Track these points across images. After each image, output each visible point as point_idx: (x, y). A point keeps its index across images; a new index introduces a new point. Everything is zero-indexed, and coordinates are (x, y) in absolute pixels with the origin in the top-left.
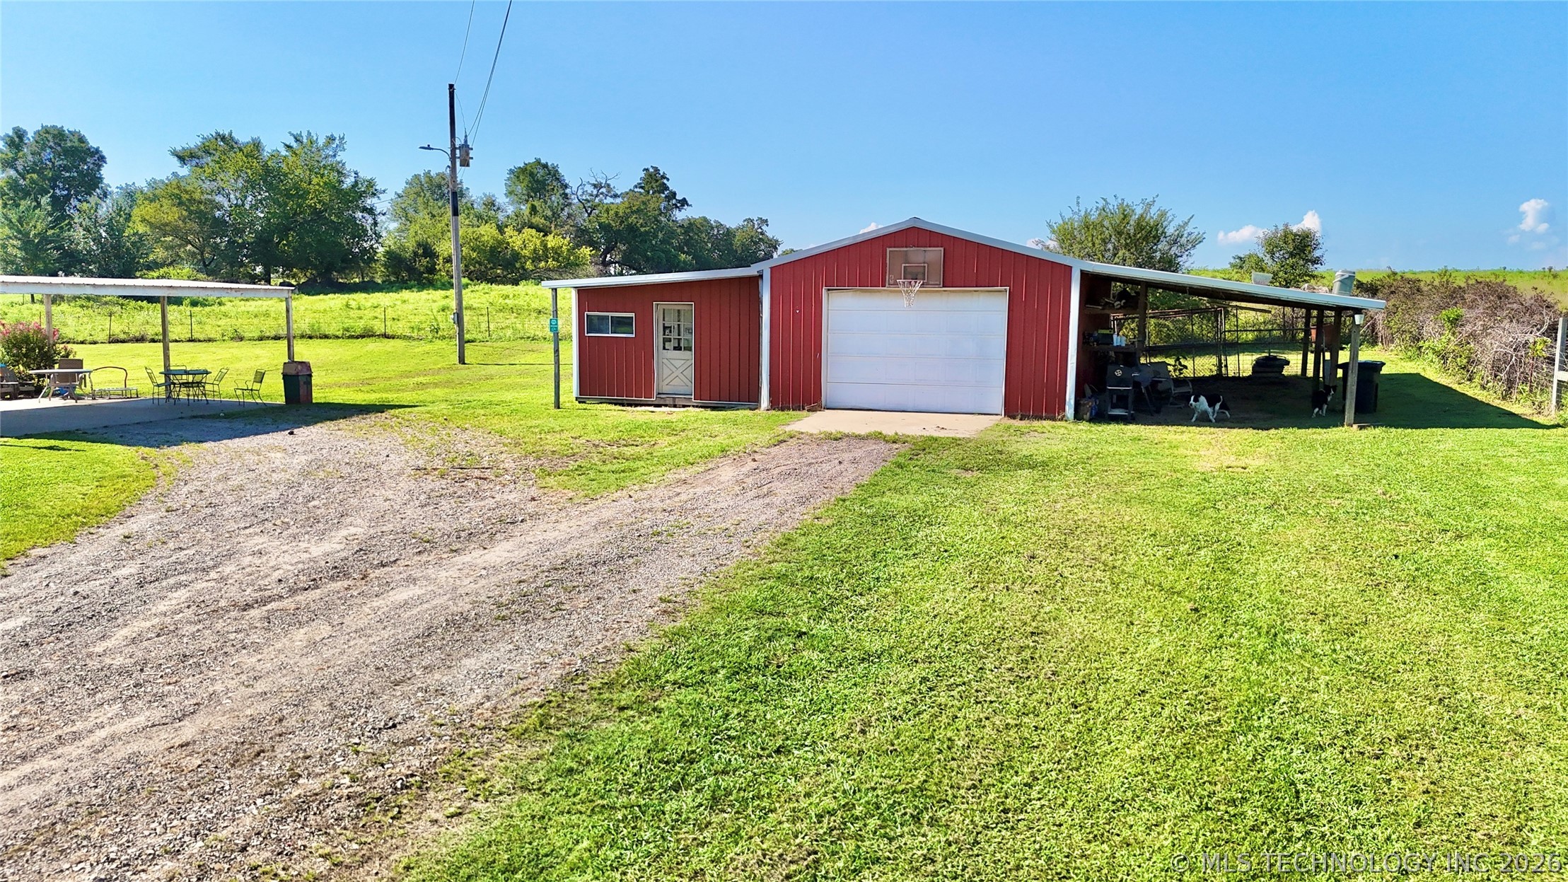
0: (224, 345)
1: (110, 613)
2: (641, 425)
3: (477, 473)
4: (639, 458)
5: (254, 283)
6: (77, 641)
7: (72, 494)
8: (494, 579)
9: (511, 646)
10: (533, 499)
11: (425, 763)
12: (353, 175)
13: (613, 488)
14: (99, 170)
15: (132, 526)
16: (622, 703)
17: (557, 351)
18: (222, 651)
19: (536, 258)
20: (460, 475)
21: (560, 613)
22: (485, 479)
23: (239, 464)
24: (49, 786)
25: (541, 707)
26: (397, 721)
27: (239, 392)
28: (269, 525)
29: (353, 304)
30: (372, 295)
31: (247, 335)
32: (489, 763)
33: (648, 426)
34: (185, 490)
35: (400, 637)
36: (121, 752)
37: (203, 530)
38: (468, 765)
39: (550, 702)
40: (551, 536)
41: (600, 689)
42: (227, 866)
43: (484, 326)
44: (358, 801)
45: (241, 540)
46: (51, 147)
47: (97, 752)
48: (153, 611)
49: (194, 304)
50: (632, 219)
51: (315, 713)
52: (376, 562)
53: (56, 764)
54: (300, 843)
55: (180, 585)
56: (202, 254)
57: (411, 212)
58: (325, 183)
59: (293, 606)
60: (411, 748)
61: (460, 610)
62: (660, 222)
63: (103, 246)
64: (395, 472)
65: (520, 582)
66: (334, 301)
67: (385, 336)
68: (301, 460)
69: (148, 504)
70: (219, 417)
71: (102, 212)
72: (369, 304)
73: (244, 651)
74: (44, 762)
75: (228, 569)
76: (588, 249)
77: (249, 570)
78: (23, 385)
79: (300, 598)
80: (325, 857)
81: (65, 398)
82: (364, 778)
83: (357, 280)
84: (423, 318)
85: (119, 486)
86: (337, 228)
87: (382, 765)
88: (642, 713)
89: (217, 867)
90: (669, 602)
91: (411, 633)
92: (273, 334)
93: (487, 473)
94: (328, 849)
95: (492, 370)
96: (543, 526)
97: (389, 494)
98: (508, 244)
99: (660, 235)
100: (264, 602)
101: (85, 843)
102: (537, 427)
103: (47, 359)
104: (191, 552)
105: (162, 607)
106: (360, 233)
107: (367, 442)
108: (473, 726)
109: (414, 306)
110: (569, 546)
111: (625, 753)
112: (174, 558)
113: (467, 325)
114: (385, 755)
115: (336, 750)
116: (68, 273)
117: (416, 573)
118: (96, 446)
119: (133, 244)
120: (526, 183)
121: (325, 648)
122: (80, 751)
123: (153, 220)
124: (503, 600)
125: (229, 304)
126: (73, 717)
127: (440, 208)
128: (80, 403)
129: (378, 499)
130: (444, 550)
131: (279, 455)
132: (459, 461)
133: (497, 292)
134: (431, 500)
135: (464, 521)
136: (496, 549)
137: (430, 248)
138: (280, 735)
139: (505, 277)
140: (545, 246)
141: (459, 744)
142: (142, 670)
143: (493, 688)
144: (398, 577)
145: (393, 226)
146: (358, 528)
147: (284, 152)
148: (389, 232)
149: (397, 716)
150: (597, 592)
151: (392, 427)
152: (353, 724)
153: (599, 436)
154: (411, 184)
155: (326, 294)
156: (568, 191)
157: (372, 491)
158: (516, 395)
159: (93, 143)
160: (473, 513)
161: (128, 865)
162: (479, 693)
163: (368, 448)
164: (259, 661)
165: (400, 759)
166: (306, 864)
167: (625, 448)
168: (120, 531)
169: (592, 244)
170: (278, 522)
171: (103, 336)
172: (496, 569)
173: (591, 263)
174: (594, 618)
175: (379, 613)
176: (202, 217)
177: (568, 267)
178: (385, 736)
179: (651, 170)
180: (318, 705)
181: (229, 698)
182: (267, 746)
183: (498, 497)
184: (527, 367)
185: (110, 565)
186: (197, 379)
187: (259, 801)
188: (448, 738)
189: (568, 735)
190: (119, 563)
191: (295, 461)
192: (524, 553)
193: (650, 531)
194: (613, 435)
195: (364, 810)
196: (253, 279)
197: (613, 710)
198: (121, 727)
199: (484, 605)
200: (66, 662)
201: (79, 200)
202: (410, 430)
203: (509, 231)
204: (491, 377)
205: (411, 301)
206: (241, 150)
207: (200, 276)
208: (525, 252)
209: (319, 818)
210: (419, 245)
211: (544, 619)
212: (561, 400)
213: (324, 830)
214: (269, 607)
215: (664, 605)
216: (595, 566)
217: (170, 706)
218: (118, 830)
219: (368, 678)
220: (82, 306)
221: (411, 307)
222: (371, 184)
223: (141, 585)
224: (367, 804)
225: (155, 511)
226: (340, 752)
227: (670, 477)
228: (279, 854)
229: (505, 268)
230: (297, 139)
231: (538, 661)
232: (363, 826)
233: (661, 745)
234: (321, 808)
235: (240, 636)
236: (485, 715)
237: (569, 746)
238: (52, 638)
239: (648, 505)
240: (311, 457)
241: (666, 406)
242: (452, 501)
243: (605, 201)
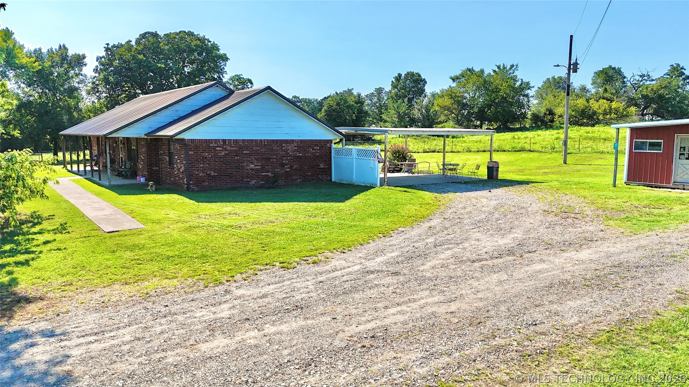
0: (464, 154)
1: (424, 256)
2: (663, 198)
3: (573, 215)
4: (662, 215)
5: (476, 129)
6: (414, 264)
7: (412, 209)
8: (582, 266)
9: (592, 300)
10: (602, 231)
11: (550, 345)
12: (520, 80)
13: (647, 229)
14: (424, 87)
15: (432, 223)
16: (654, 341)
17: (616, 159)
18: (465, 277)
19: (605, 113)
20: (565, 215)
21: (618, 288)
22: (577, 218)
23: (470, 203)
24: (406, 317)
25: (608, 332)
26: (537, 323)
27: (470, 173)
28: (481, 229)
29: (516, 137)
30: (524, 133)
31: (472, 150)
32: (581, 353)
33: (667, 199)
34: (450, 211)
35: (538, 285)
36: (430, 310)
37: (457, 228)
38: (571, 351)
39: (613, 331)
40: (612, 250)
41: (640, 330)
42: (468, 366)
43: (577, 146)
44: (520, 354)
45: (471, 234)
46: (409, 80)
47: (422, 308)
48: (440, 257)
49: (453, 137)
50: (661, 91)
51: (502, 311)
52: (526, 251)
53: (408, 309)
54: (497, 365)
55: (449, 249)
56: (457, 117)
57: (544, 95)
58: (508, 85)
59: (492, 264)
60: (544, 337)
61: (566, 278)
62: (678, 92)
63: (424, 115)
64: (534, 212)
65: (596, 270)
66: (508, 136)
67: (530, 151)
68: (494, 203)
69: (437, 215)
70: (462, 183)
71: (424, 103)
72: (523, 137)
73: (473, 279)
74: (404, 307)
75: (466, 245)
76: (635, 108)
77: (474, 246)
78: (396, 167)
79: (495, 261)
80: (507, 374)
81: (409, 173)
82: (523, 344)
83: (518, 126)
84: (547, 143)
85: (427, 207)
86: (511, 104)
87: (531, 341)
88: (665, 348)
89: (465, 365)
90: (682, 293)
91: (543, 285)
92: (483, 149)
93: (578, 216)
94: (508, 371)
95: (580, 167)
96: (607, 244)
97: (532, 221)
98: (591, 107)
99: (678, 99)
100: (480, 260)
101: (418, 342)
102: (603, 195)
103: (404, 159)
104: (452, 236)
105: (442, 256)
106: (521, 106)
107: (522, 197)
108: (573, 333)
109: (544, 137)
110: (622, 256)
111: (655, 366)
112: (446, 237)
113: (568, 146)
114: (532, 336)
115: (511, 329)
116: (411, 126)
117: (545, 258)
118: (419, 191)
119: (434, 114)
120: (603, 77)
121: (505, 284)
122: (416, 306)
123: (441, 105)
124: (587, 277)
125: (466, 137)
126: (413, 293)
127: (558, 92)
128: (414, 175)
129: (527, 222)
130: (557, 249)
131: (485, 200)
132: (564, 209)
133: (583, 130)
134: (551, 226)
135: (567, 237)
136: (583, 252)
137: (552, 111)
138: (488, 317)
139: (588, 123)
140: (611, 108)
141: (566, 340)
142: (436, 280)
143: (583, 318)
144: (536, 259)
145: (535, 102)
146: (518, 234)
147: (492, 74)
148: (533, 105)
149: (537, 320)
150: (638, 281)
151: (533, 191)
152: (517, 320)
153: (638, 202)
154: (545, 83)
155: (505, 132)
156: (625, 80)
157: (524, 219)
158: (592, 180)
159: (423, 77)
160: (571, 234)
161: (432, 354)
162: (575, 319)
163: (522, 200)
164: (479, 284)
165: (538, 340)
166: (499, 374)
167: (653, 210)
168: (428, 224)
169: (636, 105)
170: (485, 228)
171: (421, 150)
172: (583, 262)
173: (635, 115)
174: (637, 294)
175: (528, 273)
176: (459, 103)
177: (622, 117)
178: (532, 328)
179: (675, 65)
180: (503, 308)
181: (468, 297)
182: (483, 320)
183: (584, 228)
184: (598, 166)
185: (424, 237)
186: (454, 167)
187: (480, 343)
188: (561, 336)
189: (623, 350)
190: (428, 237)
191: (492, 203)
192: (598, 256)
193: (670, 254)
194: (646, 202)
195: (523, 359)
196: (476, 127)
197: (648, 343)
198: (430, 300)
199: (578, 278)
200: (411, 271)
201: (417, 99)
202: (541, 193)
203: (591, 101)
204: (579, 171)
205: (542, 135)
206: (476, 74)
207: (457, 126)
208: (600, 111)
209: (504, 356)
210: (547, 110)
211: (609, 290)
212: (617, 183)
213: (506, 362)
214: (482, 263)
215: (678, 294)
216: (637, 268)
217: (446, 296)
218: (429, 340)
219: (524, 301)
220: (415, 139)
221: (542, 138)
222: (528, 83)
223: (435, 247)
224: (524, 356)
225: (439, 218)
226: (512, 330)
227: (681, 227)
228: (488, 367)
229: (588, 119)
230: (499, 67)
231: (606, 309)
232: (523, 365)
233: (677, 368)
234: (505, 352)
235: (471, 273)
236: (579, 330)
237: (623, 355)
238: (406, 262)
239: (668, 241)
240: (498, 202)
241: (678, 189)
242: (561, 227)
243: (646, 83)
